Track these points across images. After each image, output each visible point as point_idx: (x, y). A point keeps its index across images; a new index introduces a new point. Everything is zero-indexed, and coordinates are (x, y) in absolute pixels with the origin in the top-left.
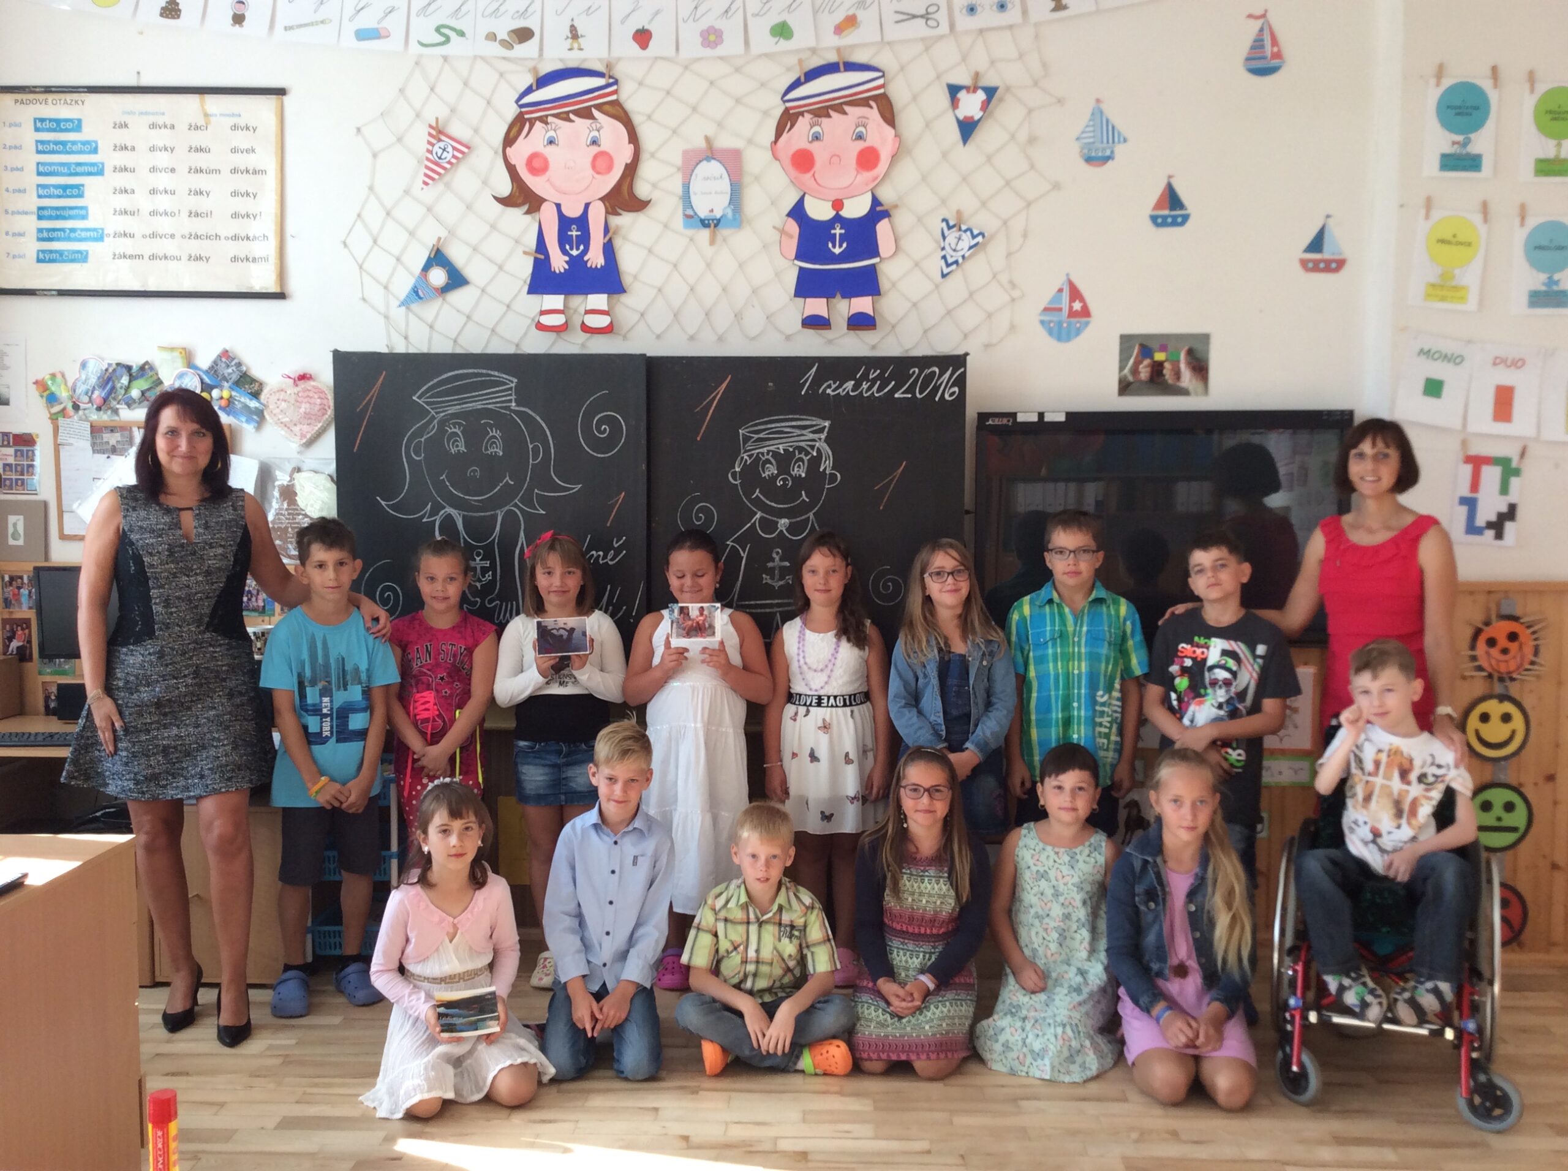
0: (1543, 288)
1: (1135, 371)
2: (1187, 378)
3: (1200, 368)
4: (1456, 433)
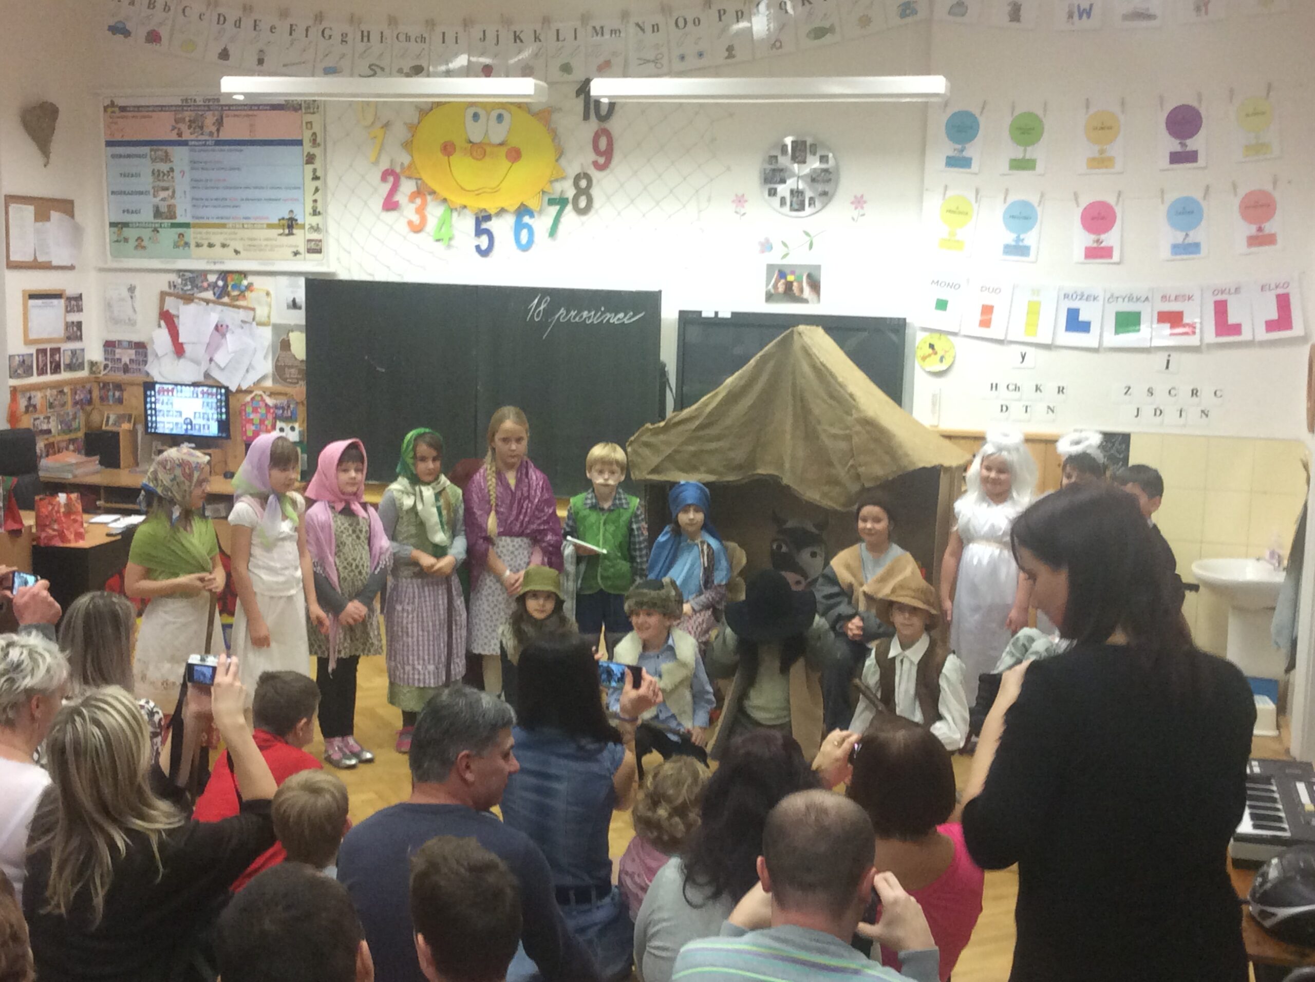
0: (1013, 243)
1: (775, 286)
2: (807, 292)
3: (815, 286)
4: (955, 334)
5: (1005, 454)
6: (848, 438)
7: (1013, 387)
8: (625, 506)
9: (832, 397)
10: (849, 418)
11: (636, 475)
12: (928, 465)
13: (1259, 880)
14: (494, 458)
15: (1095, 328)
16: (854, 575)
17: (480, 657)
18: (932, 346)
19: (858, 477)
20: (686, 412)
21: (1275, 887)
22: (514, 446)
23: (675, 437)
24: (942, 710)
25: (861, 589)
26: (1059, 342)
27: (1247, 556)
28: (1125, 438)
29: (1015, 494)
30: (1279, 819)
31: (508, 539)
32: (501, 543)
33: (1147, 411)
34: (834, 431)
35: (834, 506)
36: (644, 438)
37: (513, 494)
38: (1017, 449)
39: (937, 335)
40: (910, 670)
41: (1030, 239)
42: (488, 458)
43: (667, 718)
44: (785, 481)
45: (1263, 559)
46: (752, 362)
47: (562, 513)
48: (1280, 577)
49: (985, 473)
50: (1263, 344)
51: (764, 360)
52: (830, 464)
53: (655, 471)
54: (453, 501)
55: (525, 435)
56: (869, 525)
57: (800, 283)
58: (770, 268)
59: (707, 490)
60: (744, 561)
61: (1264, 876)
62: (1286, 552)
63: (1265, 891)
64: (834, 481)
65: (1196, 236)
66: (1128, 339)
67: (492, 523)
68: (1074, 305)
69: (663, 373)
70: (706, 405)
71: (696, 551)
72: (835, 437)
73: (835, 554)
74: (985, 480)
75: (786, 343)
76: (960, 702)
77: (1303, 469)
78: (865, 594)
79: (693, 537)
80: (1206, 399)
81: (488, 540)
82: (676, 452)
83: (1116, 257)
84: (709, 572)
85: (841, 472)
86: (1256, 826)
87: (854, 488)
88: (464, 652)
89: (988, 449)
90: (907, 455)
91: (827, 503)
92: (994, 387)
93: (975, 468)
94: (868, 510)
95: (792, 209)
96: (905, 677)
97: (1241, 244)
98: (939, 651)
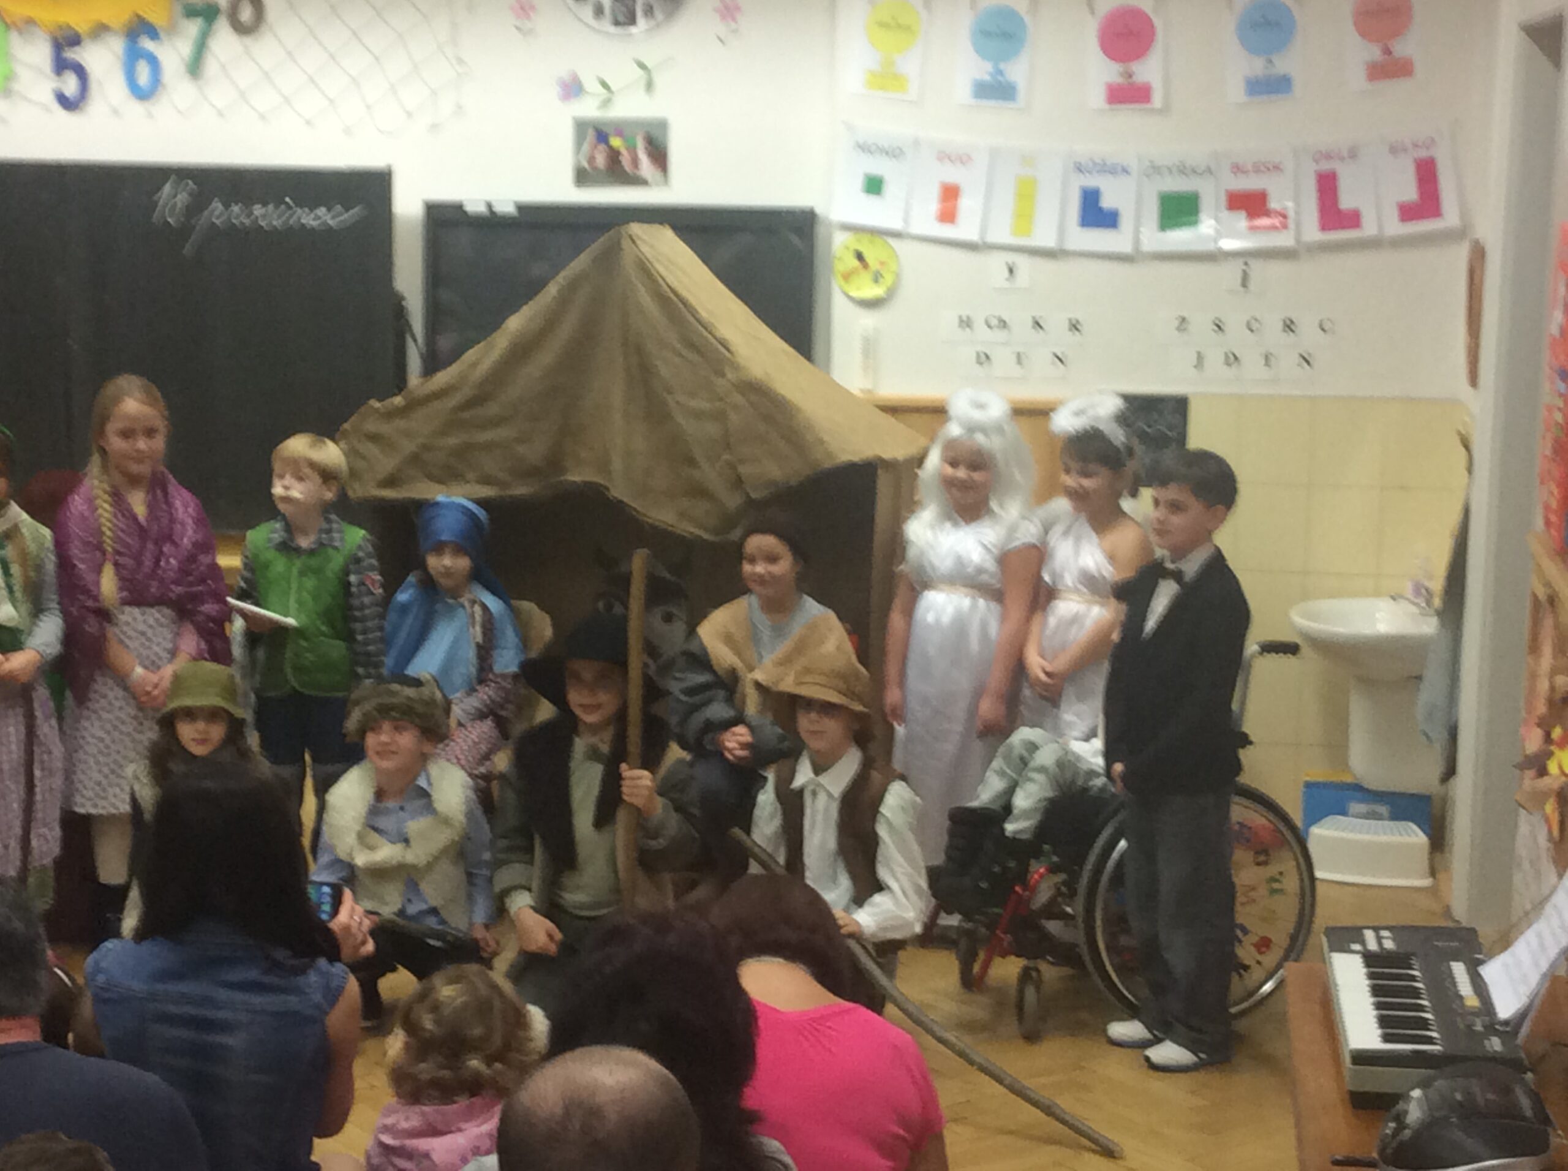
0: (989, 79)
1: (591, 160)
2: (646, 167)
3: (659, 156)
4: (897, 235)
5: (980, 438)
6: (720, 416)
7: (994, 322)
8: (337, 544)
9: (692, 346)
10: (720, 381)
11: (358, 491)
12: (856, 458)
13: (1392, 1125)
14: (105, 467)
15: (1126, 222)
16: (738, 653)
17: (87, 819)
18: (860, 257)
19: (738, 482)
20: (442, 378)
21: (1418, 1134)
22: (142, 444)
23: (421, 423)
24: (883, 873)
25: (750, 676)
26: (1071, 245)
27: (1377, 594)
28: (1180, 405)
29: (994, 505)
30: (1424, 1024)
31: (136, 611)
32: (123, 618)
33: (1215, 359)
34: (694, 403)
35: (698, 532)
36: (371, 426)
37: (142, 532)
38: (999, 429)
39: (866, 238)
40: (826, 810)
41: (1017, 72)
42: (95, 465)
43: (422, 913)
44: (618, 491)
45: (1402, 597)
46: (552, 290)
47: (229, 560)
48: (1429, 626)
49: (949, 470)
50: (1398, 243)
51: (572, 286)
52: (691, 462)
53: (391, 482)
54: (32, 547)
55: (161, 424)
56: (760, 568)
57: (633, 150)
58: (581, 127)
59: (481, 514)
60: (548, 632)
61: (1400, 1118)
62: (1437, 585)
63: (1401, 1144)
64: (700, 492)
65: (1283, 65)
66: (1180, 238)
67: (108, 584)
68: (1092, 182)
69: (399, 312)
70: (474, 365)
71: (461, 616)
72: (698, 415)
73: (704, 616)
74: (949, 483)
75: (610, 258)
76: (910, 860)
77: (1463, 450)
78: (758, 685)
79: (455, 594)
80: (1309, 336)
81: (104, 615)
82: (426, 448)
83: (1157, 100)
84: (485, 652)
85: (710, 475)
86: (1387, 1039)
87: (732, 501)
88: (57, 814)
89: (954, 430)
90: (821, 442)
91: (687, 529)
92: (966, 323)
93: (934, 460)
94: (758, 542)
95: (617, 23)
96: (819, 817)
97: (1357, 78)
98: (876, 776)
